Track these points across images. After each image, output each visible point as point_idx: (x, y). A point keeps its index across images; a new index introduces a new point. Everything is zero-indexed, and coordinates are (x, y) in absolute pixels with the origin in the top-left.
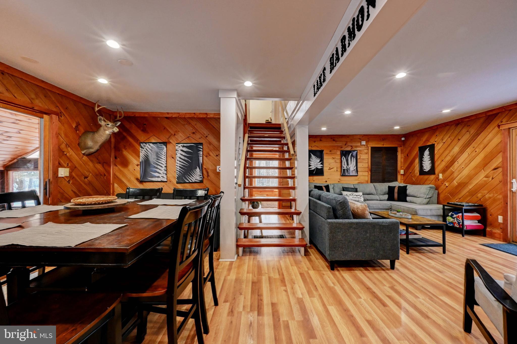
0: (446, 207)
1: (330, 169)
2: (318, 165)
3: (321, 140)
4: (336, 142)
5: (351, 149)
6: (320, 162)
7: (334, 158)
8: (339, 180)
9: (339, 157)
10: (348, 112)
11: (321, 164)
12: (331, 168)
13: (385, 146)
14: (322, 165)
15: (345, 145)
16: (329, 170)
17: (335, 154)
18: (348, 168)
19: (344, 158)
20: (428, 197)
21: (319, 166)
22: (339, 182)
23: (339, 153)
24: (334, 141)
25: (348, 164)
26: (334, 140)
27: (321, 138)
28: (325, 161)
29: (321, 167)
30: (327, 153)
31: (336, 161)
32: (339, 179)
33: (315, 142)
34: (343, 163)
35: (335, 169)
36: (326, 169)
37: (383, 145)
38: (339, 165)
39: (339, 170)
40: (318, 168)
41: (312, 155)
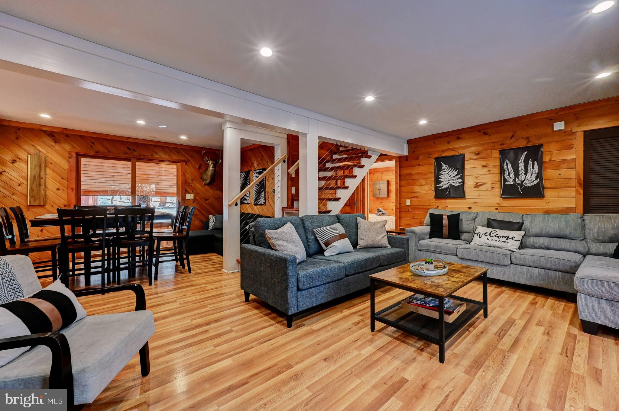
1: (477, 186)
2: (455, 181)
3: (459, 138)
4: (489, 136)
5: (526, 143)
6: (457, 175)
7: (484, 166)
8: (497, 205)
9: (498, 163)
10: (370, 98)
11: (459, 178)
12: (479, 184)
14: (461, 180)
15: (511, 138)
16: (475, 187)
17: (488, 157)
18: (518, 181)
19: (509, 164)
21: (456, 182)
22: (497, 209)
23: (496, 154)
24: (487, 134)
25: (517, 174)
26: (485, 134)
27: (459, 134)
28: (467, 172)
29: (460, 183)
30: (471, 159)
31: (489, 171)
32: (498, 204)
33: (449, 142)
34: (506, 173)
35: (489, 185)
36: (468, 187)
38: (497, 178)
39: (497, 186)
40: (453, 186)
41: (443, 165)
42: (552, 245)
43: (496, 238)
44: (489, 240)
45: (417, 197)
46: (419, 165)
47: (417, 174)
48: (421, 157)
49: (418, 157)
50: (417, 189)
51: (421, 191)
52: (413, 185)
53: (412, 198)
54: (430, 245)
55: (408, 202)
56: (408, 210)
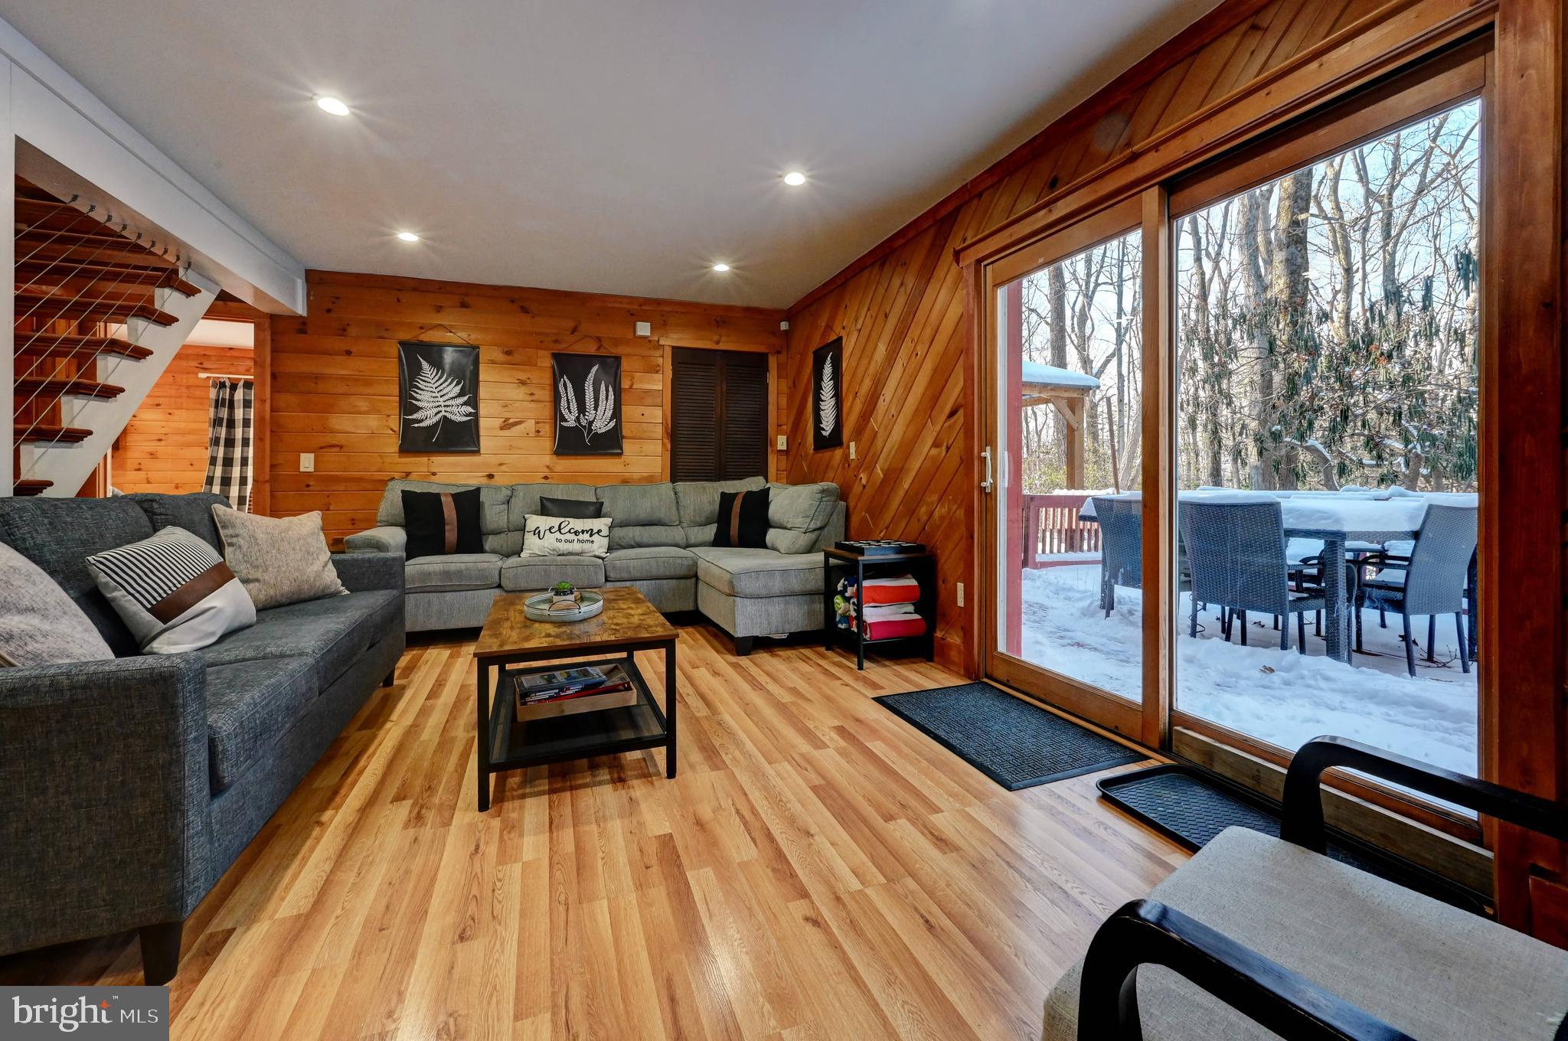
0: (832, 561)
1: (507, 425)
2: (455, 409)
3: (464, 305)
4: (533, 317)
5: (596, 348)
6: (460, 395)
7: (523, 383)
8: (546, 470)
9: (547, 380)
11: (465, 404)
12: (511, 421)
13: (722, 346)
14: (470, 409)
15: (572, 333)
16: (502, 428)
17: (530, 363)
18: (584, 422)
19: (569, 385)
20: (812, 526)
21: (459, 413)
22: (546, 478)
23: (546, 362)
24: (527, 312)
25: (582, 409)
26: (525, 310)
27: (466, 295)
28: (483, 391)
29: (467, 415)
30: (493, 362)
31: (532, 394)
32: (548, 467)
33: (439, 309)
34: (564, 403)
35: (530, 425)
36: (488, 425)
37: (718, 343)
38: (546, 411)
39: (547, 429)
40: (451, 420)
41: (425, 365)
42: (645, 540)
43: (571, 537)
44: (560, 541)
45: (341, 447)
46: (348, 353)
47: (343, 379)
48: (353, 331)
49: (345, 330)
50: (341, 422)
51: (352, 430)
52: (329, 409)
53: (322, 448)
54: (429, 574)
55: (307, 462)
56: (308, 486)
